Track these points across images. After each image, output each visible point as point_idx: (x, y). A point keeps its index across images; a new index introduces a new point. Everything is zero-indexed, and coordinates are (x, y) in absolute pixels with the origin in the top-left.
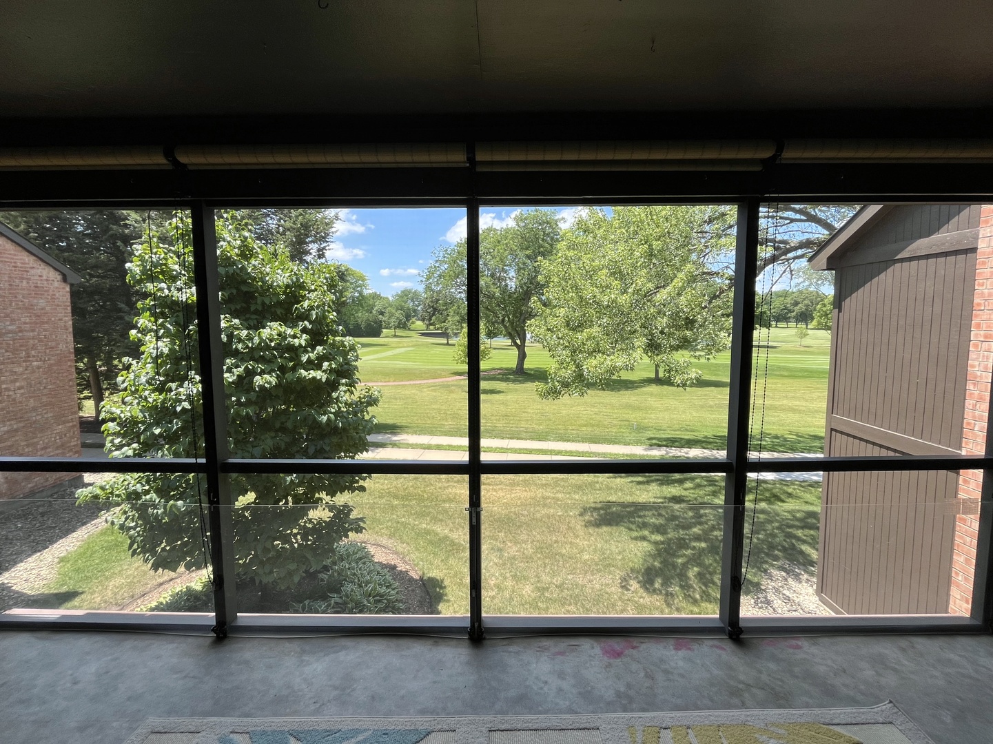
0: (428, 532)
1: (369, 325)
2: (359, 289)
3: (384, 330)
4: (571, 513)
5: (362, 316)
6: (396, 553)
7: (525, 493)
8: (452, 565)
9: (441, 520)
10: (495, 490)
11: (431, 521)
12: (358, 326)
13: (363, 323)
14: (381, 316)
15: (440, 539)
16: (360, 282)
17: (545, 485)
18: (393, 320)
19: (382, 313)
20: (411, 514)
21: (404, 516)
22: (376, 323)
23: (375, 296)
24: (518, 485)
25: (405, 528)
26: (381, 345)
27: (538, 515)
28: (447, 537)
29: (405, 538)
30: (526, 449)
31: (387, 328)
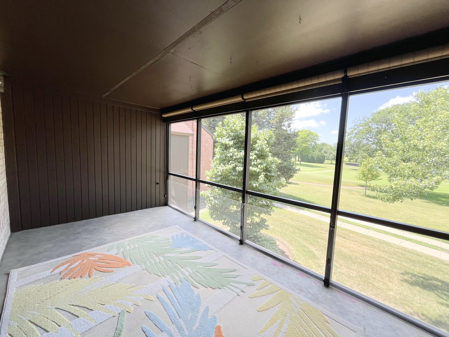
0: (304, 246)
1: (318, 158)
2: (314, 141)
3: (326, 161)
4: (395, 271)
5: (316, 153)
6: (287, 248)
7: (369, 251)
8: (309, 262)
9: (314, 245)
10: (350, 243)
11: (308, 243)
12: (313, 158)
13: (316, 157)
14: (325, 154)
15: (309, 251)
16: (315, 137)
17: (386, 252)
18: (331, 156)
19: (326, 153)
20: (301, 237)
21: (298, 237)
22: (322, 157)
23: (324, 144)
24: (366, 246)
25: (296, 241)
26: (322, 167)
27: (370, 263)
28: (312, 252)
29: (294, 244)
30: (384, 231)
31: (327, 160)
